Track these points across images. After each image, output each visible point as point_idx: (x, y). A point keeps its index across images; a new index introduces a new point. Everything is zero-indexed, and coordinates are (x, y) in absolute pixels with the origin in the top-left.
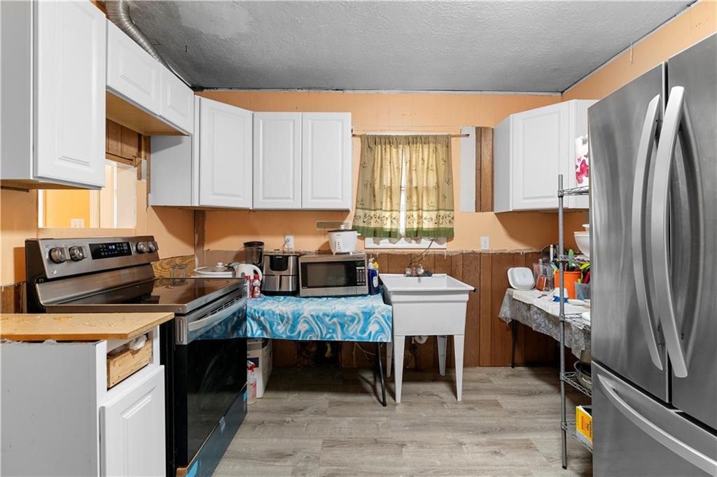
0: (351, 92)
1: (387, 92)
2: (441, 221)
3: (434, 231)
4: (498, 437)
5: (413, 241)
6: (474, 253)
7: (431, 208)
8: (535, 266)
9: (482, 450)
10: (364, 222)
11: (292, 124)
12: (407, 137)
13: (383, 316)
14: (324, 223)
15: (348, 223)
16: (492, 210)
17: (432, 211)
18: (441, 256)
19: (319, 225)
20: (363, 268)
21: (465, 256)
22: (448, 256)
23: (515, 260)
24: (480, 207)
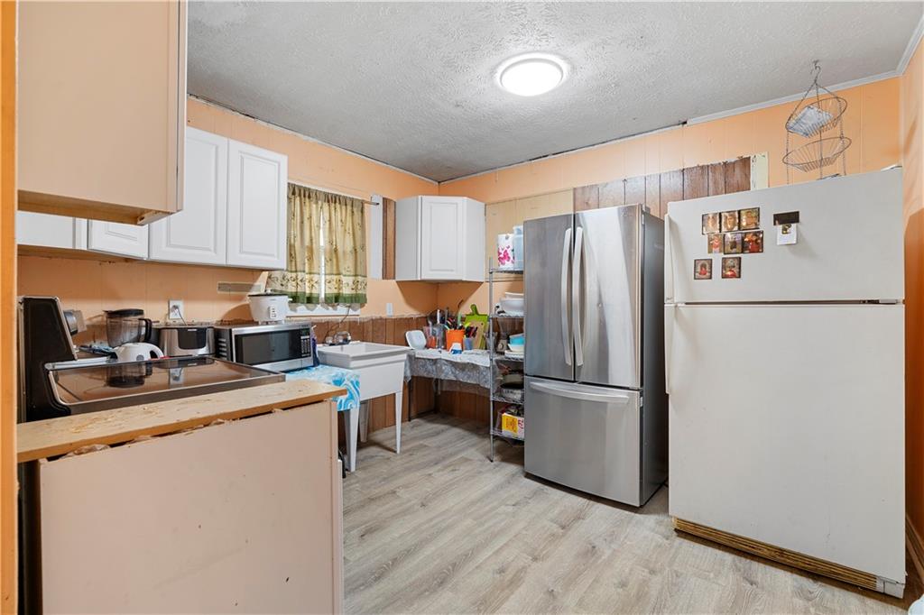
0: (265, 124)
1: (306, 138)
2: (359, 287)
3: (351, 297)
4: (447, 462)
5: (330, 308)
6: (381, 319)
7: (348, 273)
8: (426, 328)
9: (445, 472)
10: (282, 285)
11: (214, 149)
12: (326, 195)
13: (352, 382)
14: (228, 284)
15: (260, 286)
16: (394, 278)
17: (349, 276)
18: (355, 322)
19: (221, 287)
20: (308, 337)
21: (374, 322)
22: (360, 323)
23: (409, 324)
24: (385, 276)
